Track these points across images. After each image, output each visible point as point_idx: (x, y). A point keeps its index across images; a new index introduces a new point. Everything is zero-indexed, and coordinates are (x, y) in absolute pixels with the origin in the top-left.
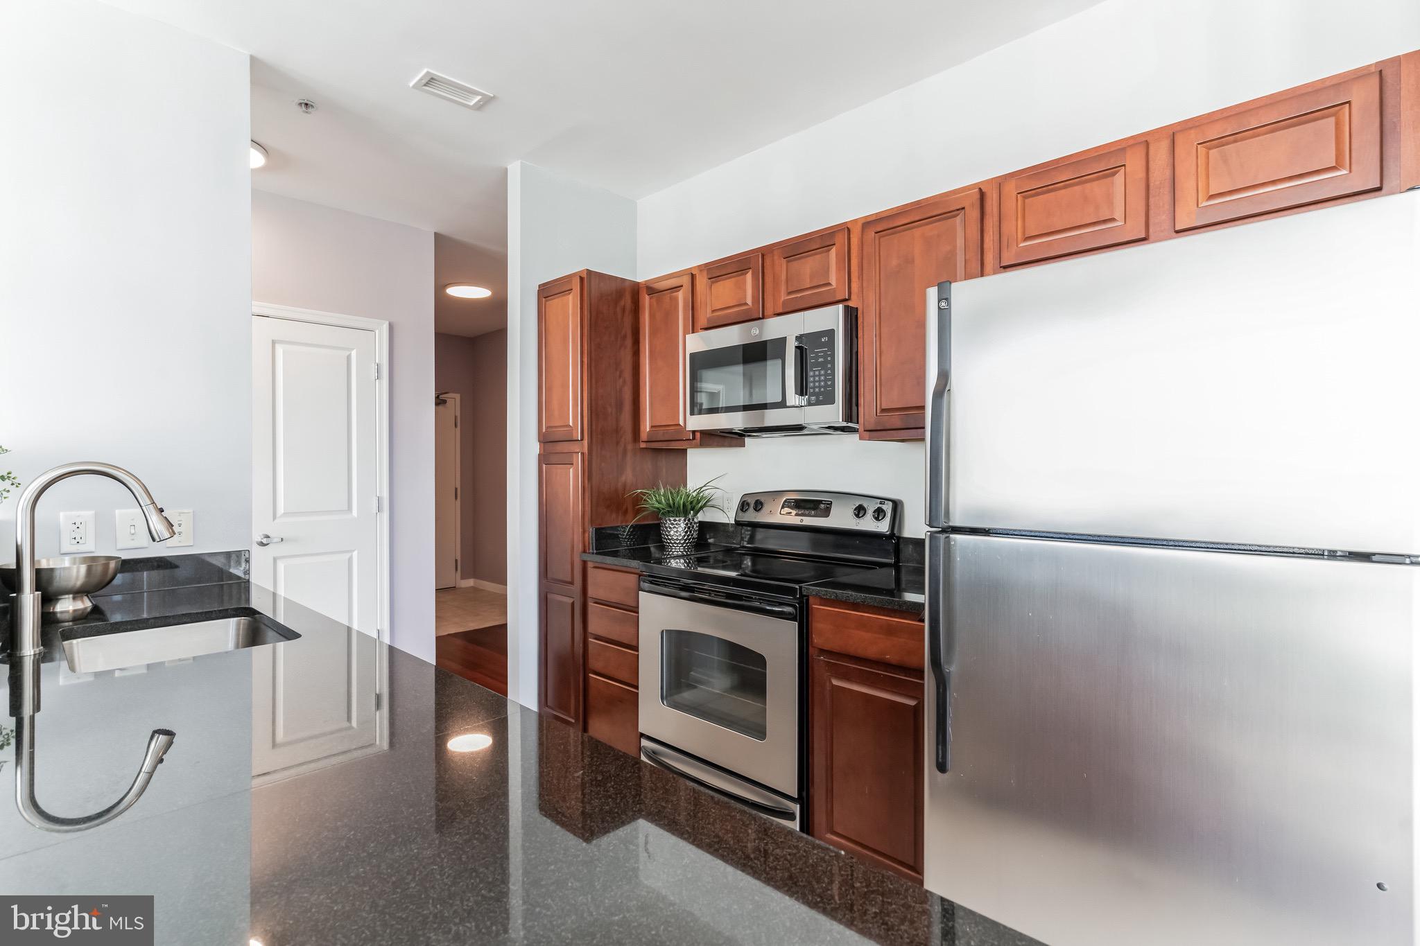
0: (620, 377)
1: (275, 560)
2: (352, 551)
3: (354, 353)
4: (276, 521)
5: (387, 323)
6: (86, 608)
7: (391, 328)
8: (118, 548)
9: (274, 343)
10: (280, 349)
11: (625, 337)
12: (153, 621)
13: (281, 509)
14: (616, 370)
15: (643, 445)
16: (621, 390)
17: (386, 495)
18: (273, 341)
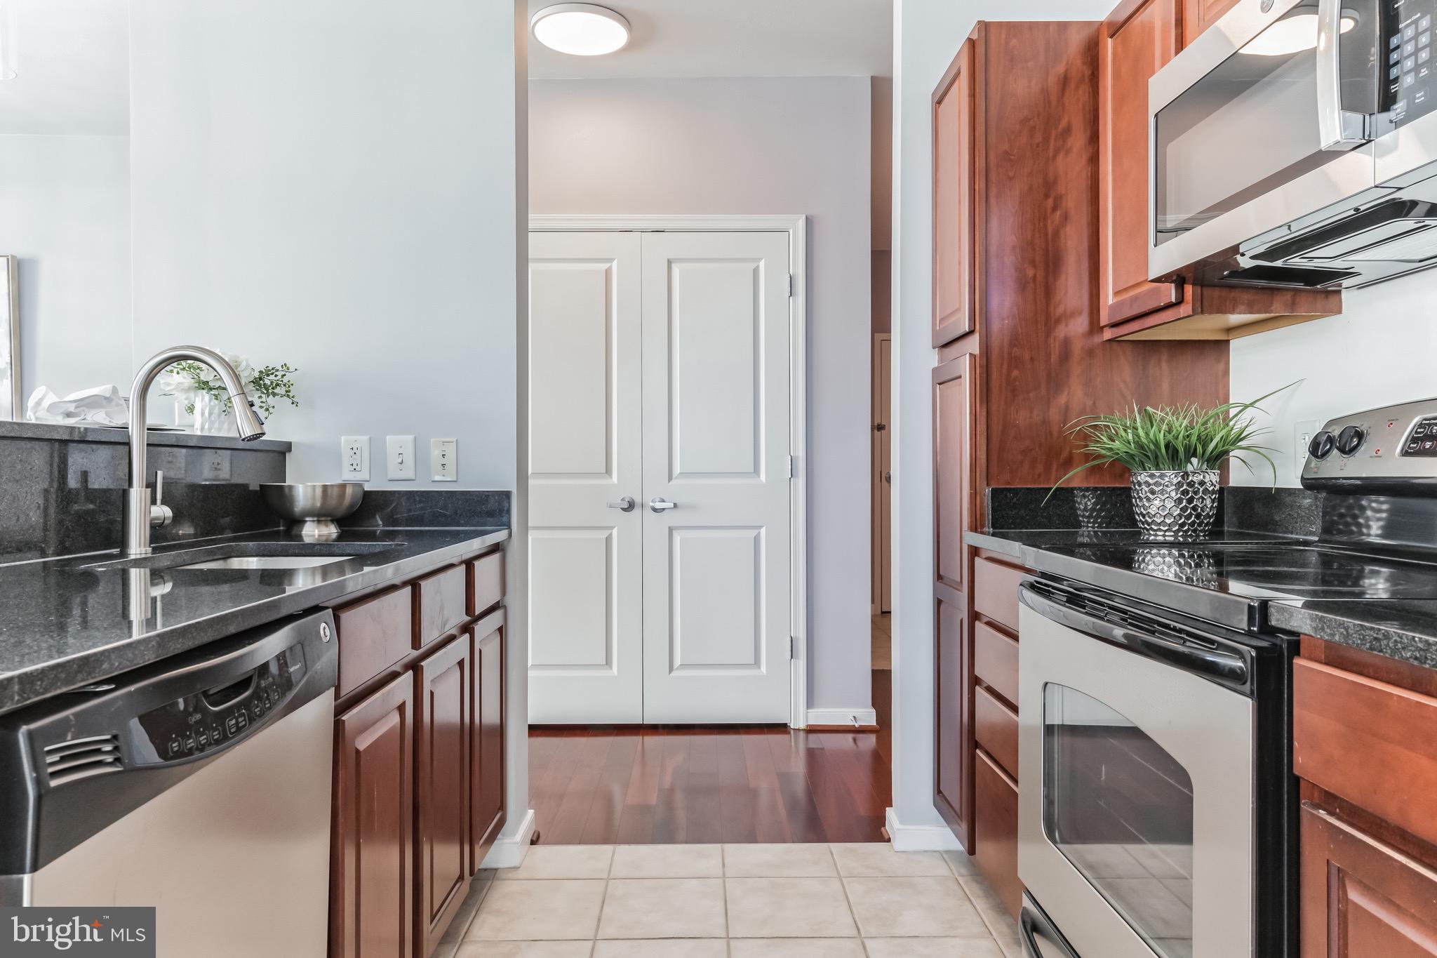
0: (1055, 209)
1: (671, 530)
2: (761, 527)
3: (762, 264)
4: (673, 482)
5: (804, 217)
6: (329, 535)
7: (809, 222)
8: (390, 477)
9: (670, 262)
10: (676, 269)
11: (1068, 131)
12: (318, 547)
13: (677, 470)
14: (1047, 196)
15: (1108, 334)
16: (1056, 234)
17: (801, 453)
18: (668, 260)
